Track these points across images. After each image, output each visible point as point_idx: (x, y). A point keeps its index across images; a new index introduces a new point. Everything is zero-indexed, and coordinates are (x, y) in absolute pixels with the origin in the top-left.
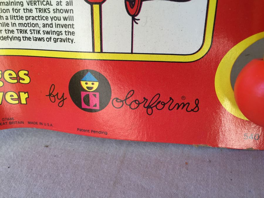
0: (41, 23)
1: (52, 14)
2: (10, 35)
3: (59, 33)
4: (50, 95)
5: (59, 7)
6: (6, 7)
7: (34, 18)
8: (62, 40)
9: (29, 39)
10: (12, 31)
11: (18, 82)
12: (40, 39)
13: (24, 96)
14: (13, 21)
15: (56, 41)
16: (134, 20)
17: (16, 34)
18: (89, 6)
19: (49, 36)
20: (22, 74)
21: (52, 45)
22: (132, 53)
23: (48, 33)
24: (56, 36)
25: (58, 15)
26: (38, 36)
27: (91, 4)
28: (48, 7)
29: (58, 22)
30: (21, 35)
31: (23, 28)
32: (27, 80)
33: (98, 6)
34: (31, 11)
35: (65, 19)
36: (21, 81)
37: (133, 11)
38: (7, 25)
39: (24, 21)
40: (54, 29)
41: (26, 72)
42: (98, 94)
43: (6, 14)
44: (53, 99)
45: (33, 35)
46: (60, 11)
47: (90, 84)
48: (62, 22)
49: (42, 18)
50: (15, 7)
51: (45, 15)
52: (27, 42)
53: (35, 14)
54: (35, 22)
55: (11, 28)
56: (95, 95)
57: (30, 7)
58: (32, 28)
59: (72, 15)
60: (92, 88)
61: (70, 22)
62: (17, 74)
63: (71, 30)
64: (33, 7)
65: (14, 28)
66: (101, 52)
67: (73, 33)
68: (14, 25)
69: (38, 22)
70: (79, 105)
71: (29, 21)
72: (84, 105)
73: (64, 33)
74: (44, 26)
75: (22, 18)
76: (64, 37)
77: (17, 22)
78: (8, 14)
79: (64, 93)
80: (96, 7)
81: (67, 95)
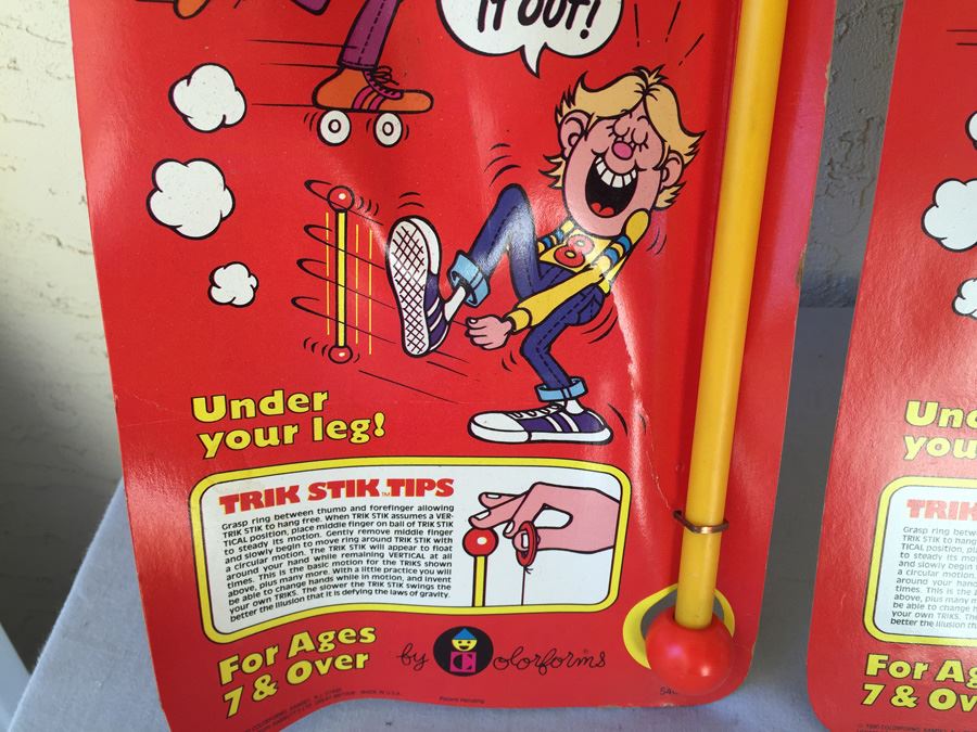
0: (405, 576)
1: (423, 567)
2: (358, 588)
3: (429, 587)
4: (403, 656)
5: (434, 561)
6: (358, 559)
7: (396, 571)
8: (431, 595)
9: (385, 592)
10: (362, 584)
11: (358, 641)
12: (400, 593)
13: (361, 659)
14: (365, 573)
15: (423, 595)
16: (526, 569)
17: (366, 587)
18: (473, 558)
19: (414, 590)
20: (364, 632)
21: (417, 600)
22: (522, 604)
23: (414, 586)
24: (425, 591)
25: (431, 568)
26: (399, 589)
27: (475, 557)
28: (418, 559)
29: (429, 575)
30: (374, 588)
31: (377, 580)
32: (371, 638)
33: (483, 558)
34: (394, 563)
35: (440, 572)
36: (362, 641)
37: (525, 562)
38: (356, 577)
39: (382, 573)
40: (423, 582)
41: (372, 630)
42: (474, 655)
43: (357, 566)
44: (406, 661)
45: (392, 588)
46: (434, 564)
47: (464, 643)
48: (436, 576)
49: (408, 571)
50: (371, 558)
51: (413, 567)
52: (381, 595)
53: (398, 566)
54: (397, 574)
55: (360, 580)
56: (471, 656)
57: (393, 559)
58: (392, 581)
59: (449, 568)
60: (467, 647)
61: (447, 576)
62: (358, 633)
63: (447, 584)
64: (398, 560)
65: (366, 581)
66: (484, 605)
67: (448, 587)
68: (364, 577)
69: (402, 574)
70: (447, 668)
71: (388, 574)
72: (453, 668)
73: (436, 587)
74: (410, 579)
75: (379, 570)
76: (435, 591)
77: (370, 574)
78: (360, 566)
79: (425, 654)
80: (481, 560)
81: (430, 656)
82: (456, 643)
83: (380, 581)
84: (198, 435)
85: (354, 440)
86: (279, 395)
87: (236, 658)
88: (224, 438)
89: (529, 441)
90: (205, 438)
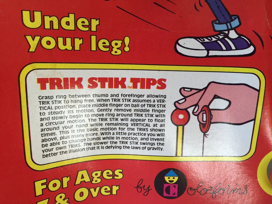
0: (139, 137)
1: (149, 132)
2: (114, 145)
3: (153, 144)
4: (138, 187)
5: (155, 128)
6: (114, 127)
7: (134, 134)
8: (154, 149)
9: (128, 148)
10: (116, 143)
11: (113, 178)
12: (137, 148)
13: (115, 189)
14: (118, 136)
15: (149, 149)
16: (205, 135)
17: (118, 144)
18: (176, 127)
19: (144, 146)
20: (117, 172)
21: (146, 152)
22: (203, 156)
23: (144, 144)
24: (150, 146)
25: (153, 132)
26: (136, 146)
28: (147, 127)
29: (153, 137)
30: (122, 145)
31: (124, 140)
32: (121, 176)
33: (182, 127)
34: (133, 129)
35: (158, 135)
36: (116, 177)
37: (204, 130)
38: (113, 138)
39: (127, 136)
40: (149, 141)
41: (121, 171)
42: (177, 185)
43: (114, 131)
44: (139, 190)
45: (132, 145)
46: (155, 130)
47: (171, 179)
48: (156, 137)
49: (141, 134)
50: (121, 127)
51: (144, 132)
52: (127, 150)
53: (136, 131)
54: (135, 136)
55: (115, 140)
56: (175, 187)
57: (133, 127)
58: (132, 141)
59: (163, 132)
60: (173, 181)
61: (162, 137)
62: (114, 173)
63: (162, 142)
64: (136, 127)
65: (118, 141)
66: (182, 156)
67: (163, 144)
68: (117, 138)
69: (138, 137)
70: (161, 194)
71: (130, 136)
72: (165, 194)
73: (156, 144)
74: (142, 139)
75: (125, 134)
76: (156, 146)
77: (121, 136)
78: (115, 131)
79: (149, 186)
80: (180, 128)
81: (153, 187)
82: (166, 179)
83: (126, 140)
84: (25, 36)
85: (113, 53)
86: (72, 16)
87: (45, 181)
88: (40, 41)
89: (208, 56)
90: (29, 38)
